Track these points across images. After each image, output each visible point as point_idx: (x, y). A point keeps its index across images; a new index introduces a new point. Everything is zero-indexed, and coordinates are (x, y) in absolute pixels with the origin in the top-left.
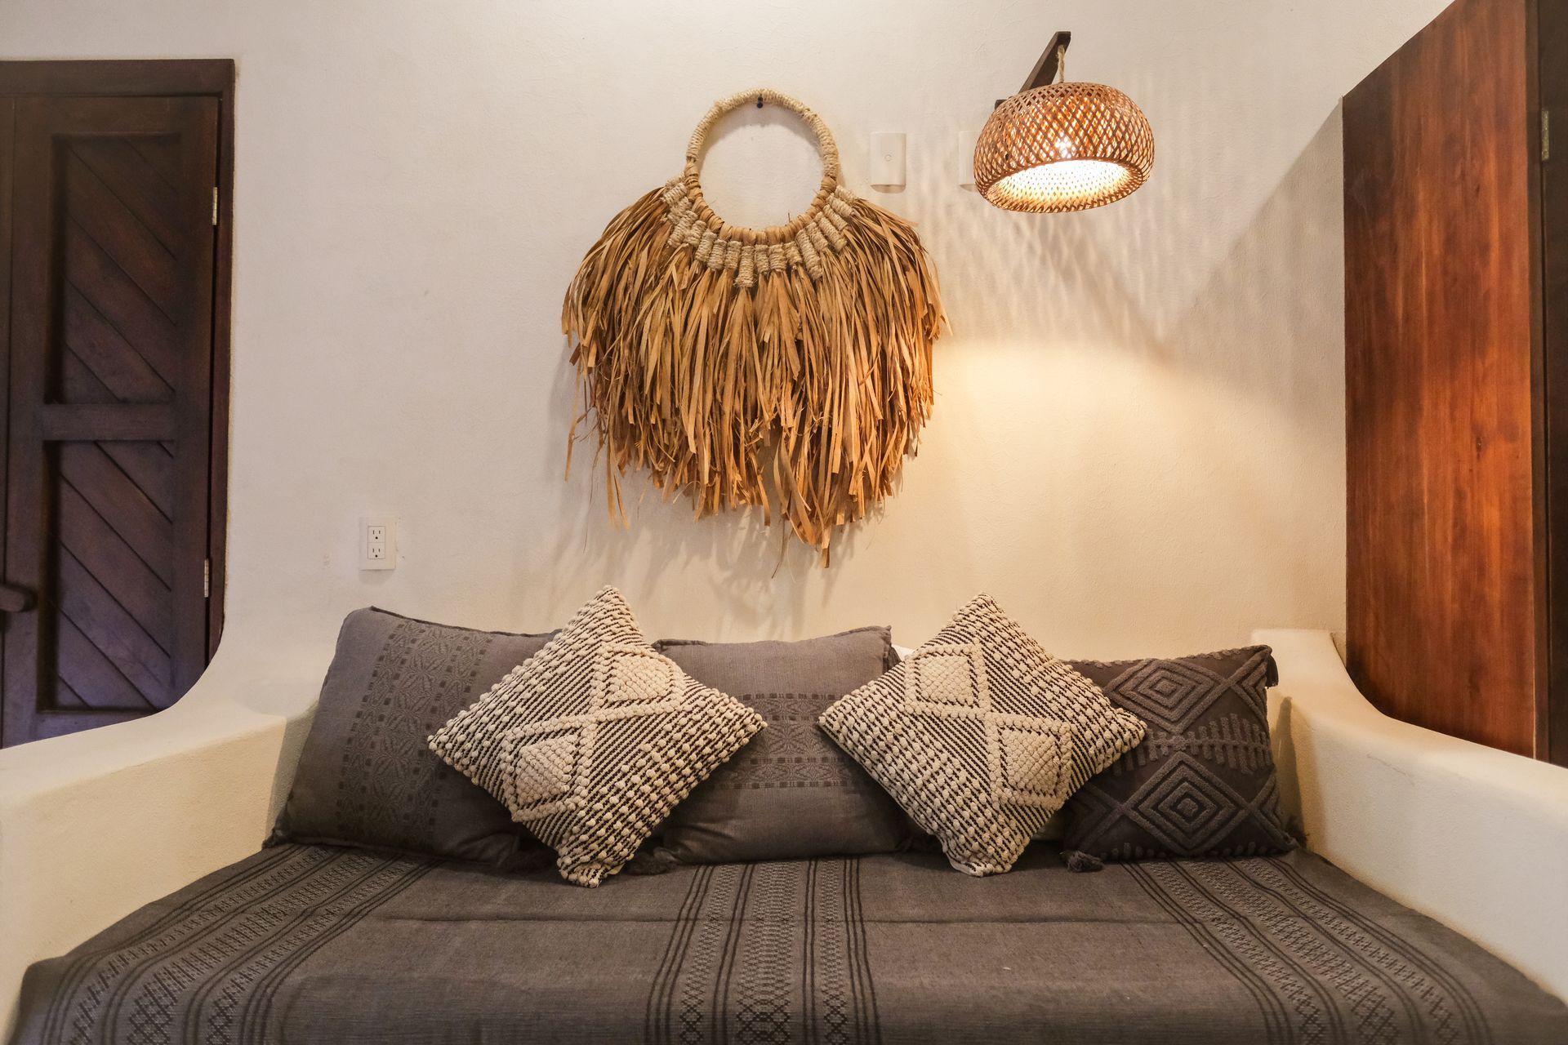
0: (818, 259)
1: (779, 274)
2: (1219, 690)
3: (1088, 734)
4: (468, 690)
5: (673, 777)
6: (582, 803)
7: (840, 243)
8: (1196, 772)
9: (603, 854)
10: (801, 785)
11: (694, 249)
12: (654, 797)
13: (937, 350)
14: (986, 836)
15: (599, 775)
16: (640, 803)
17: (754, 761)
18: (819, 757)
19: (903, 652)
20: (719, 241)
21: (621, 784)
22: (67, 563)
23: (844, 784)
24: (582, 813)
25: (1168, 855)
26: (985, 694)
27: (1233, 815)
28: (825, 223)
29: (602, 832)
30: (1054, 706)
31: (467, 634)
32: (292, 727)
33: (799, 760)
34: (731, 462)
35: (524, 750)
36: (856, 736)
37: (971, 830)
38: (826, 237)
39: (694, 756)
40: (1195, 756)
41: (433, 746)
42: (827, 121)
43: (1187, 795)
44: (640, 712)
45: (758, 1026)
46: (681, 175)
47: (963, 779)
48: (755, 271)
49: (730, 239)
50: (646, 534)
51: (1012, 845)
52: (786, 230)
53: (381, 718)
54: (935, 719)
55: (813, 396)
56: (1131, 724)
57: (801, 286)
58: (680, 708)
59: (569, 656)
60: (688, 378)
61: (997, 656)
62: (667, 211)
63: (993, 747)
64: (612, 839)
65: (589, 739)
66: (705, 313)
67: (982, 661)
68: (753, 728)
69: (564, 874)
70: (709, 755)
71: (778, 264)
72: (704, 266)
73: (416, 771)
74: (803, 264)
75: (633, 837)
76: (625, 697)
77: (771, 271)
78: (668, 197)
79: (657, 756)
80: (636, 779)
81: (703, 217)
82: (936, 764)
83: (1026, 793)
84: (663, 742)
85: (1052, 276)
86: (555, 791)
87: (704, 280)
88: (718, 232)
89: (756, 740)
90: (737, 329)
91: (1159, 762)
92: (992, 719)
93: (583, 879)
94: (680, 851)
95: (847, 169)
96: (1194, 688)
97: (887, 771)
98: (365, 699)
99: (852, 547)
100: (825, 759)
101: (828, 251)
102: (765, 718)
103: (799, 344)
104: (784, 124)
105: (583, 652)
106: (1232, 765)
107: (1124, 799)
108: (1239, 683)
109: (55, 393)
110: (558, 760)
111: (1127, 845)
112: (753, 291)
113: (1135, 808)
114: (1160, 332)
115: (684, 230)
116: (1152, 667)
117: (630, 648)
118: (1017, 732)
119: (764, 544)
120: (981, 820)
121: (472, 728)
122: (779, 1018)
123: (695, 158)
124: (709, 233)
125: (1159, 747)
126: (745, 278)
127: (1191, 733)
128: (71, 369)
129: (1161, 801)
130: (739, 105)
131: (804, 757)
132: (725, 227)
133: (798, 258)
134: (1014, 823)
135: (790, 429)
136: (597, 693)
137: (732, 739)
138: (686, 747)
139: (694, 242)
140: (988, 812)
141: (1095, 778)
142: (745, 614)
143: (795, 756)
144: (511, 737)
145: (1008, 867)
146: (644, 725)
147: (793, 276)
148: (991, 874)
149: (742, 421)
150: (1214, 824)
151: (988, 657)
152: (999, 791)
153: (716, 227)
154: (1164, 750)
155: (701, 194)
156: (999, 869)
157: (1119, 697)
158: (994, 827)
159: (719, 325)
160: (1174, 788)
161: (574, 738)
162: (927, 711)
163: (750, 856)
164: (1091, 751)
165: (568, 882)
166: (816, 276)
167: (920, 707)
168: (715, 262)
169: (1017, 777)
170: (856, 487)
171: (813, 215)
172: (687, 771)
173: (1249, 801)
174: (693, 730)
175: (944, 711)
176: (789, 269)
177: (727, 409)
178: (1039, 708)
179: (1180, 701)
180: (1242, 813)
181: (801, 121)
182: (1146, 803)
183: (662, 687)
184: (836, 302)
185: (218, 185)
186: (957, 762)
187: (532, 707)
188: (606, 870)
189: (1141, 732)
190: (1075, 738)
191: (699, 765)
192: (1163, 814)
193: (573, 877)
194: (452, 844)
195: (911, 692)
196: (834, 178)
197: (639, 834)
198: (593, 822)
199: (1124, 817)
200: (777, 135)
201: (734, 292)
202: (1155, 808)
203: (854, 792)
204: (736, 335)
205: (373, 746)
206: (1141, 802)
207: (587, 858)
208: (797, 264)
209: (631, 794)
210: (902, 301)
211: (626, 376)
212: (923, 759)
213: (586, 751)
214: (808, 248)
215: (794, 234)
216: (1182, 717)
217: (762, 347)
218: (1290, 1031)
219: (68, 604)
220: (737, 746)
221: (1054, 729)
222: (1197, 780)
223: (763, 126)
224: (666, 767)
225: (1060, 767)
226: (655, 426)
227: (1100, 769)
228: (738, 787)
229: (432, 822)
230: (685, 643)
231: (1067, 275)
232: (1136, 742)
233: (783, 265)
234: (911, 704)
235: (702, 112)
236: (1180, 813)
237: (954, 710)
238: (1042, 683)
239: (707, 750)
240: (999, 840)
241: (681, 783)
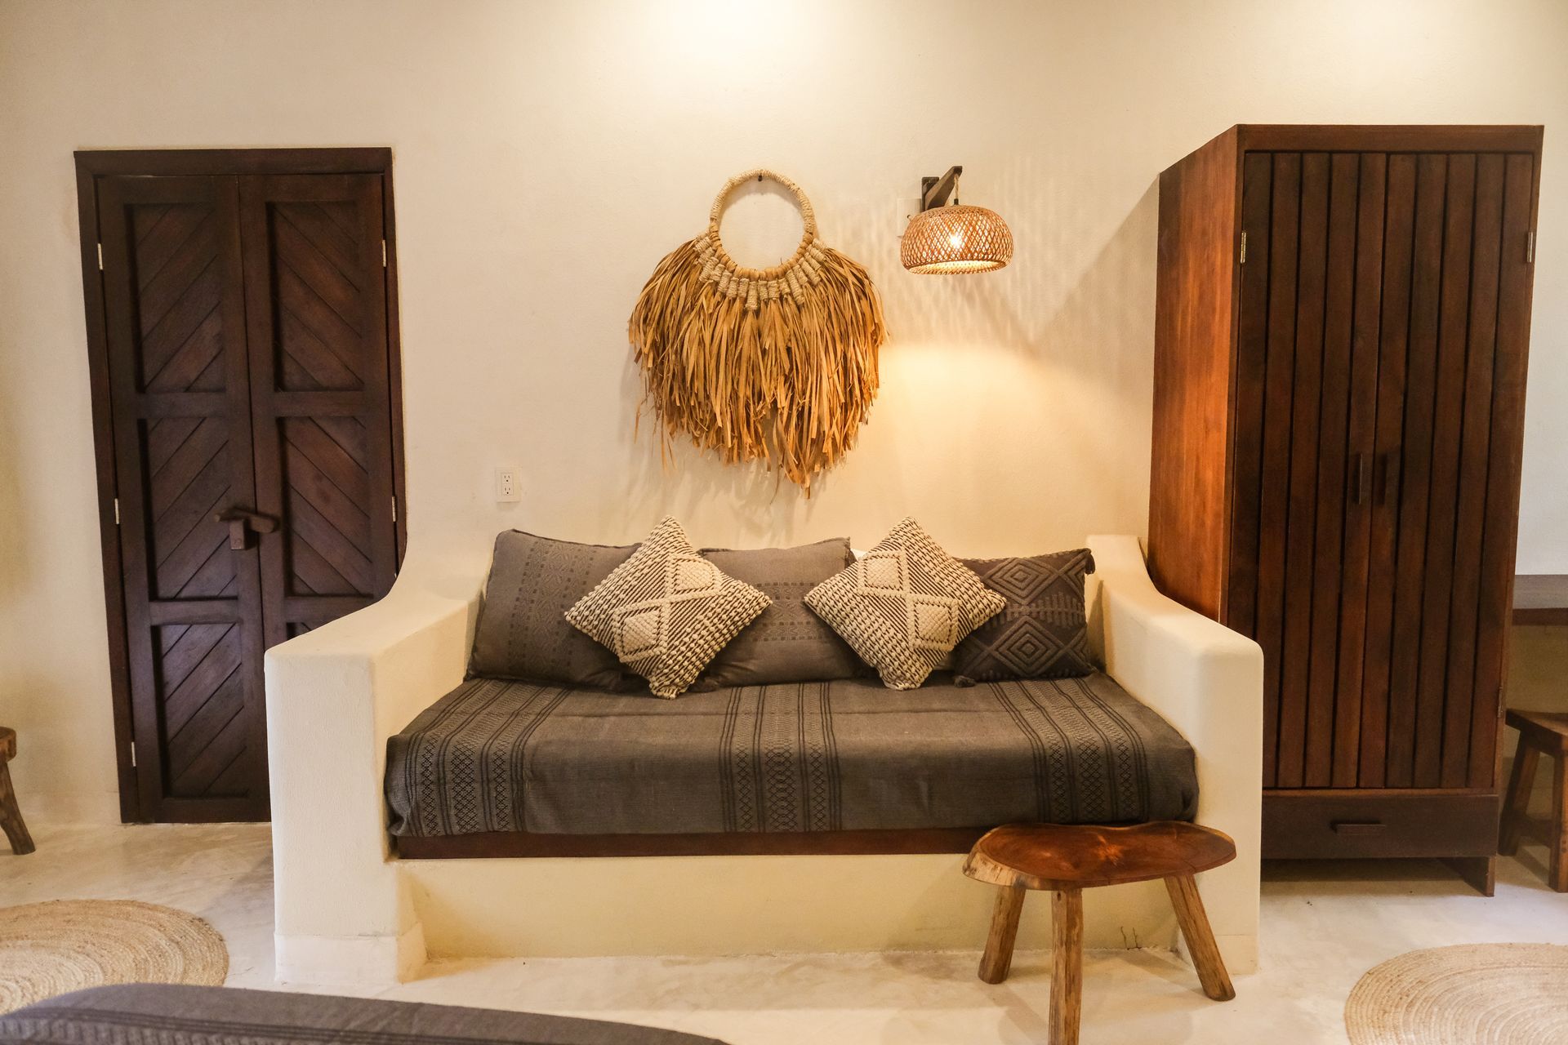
0: (800, 290)
1: (775, 302)
2: (1052, 578)
3: (969, 606)
4: (585, 583)
5: (717, 635)
6: (664, 651)
7: (816, 280)
8: (1034, 627)
9: (678, 680)
10: (794, 639)
11: (717, 283)
12: (706, 646)
13: (882, 352)
14: (905, 667)
15: (673, 635)
16: (698, 650)
17: (765, 625)
18: (805, 621)
19: (858, 554)
20: (734, 278)
21: (687, 639)
22: (294, 498)
23: (820, 637)
24: (665, 657)
25: (1016, 677)
26: (907, 582)
27: (1056, 653)
28: (806, 265)
29: (677, 667)
30: (949, 590)
31: (579, 547)
32: (471, 605)
33: (792, 624)
34: (745, 431)
35: (627, 620)
36: (827, 608)
37: (896, 663)
38: (807, 276)
39: (729, 622)
40: (1034, 619)
41: (568, 618)
42: (806, 191)
43: (1028, 642)
44: (696, 597)
45: (776, 759)
46: (707, 231)
47: (892, 634)
48: (758, 298)
49: (740, 277)
50: (687, 477)
51: (921, 672)
52: (779, 270)
53: (532, 602)
54: (876, 598)
55: (799, 386)
56: (996, 600)
57: (790, 310)
58: (720, 593)
59: (650, 563)
60: (715, 374)
61: (915, 558)
62: (698, 256)
63: (910, 615)
64: (682, 671)
65: (666, 613)
66: (726, 329)
67: (905, 561)
68: (764, 605)
69: (654, 692)
70: (738, 621)
71: (774, 294)
72: (724, 296)
73: (557, 633)
74: (791, 294)
75: (694, 670)
76: (686, 587)
77: (769, 299)
78: (698, 247)
79: (707, 623)
80: (695, 636)
81: (723, 262)
82: (876, 625)
83: (930, 641)
84: (710, 614)
85: (959, 299)
86: (647, 644)
87: (725, 305)
88: (733, 272)
89: (766, 612)
90: (747, 340)
91: (1012, 622)
92: (910, 597)
93: (666, 695)
94: (720, 679)
95: (821, 224)
96: (1037, 577)
97: (846, 630)
98: (520, 590)
99: (825, 484)
100: (808, 623)
101: (808, 285)
102: (771, 599)
103: (789, 350)
104: (776, 192)
105: (657, 560)
106: (1057, 623)
107: (990, 643)
108: (1066, 573)
109: (279, 383)
110: (648, 626)
111: (991, 672)
112: (757, 313)
113: (997, 650)
114: (1031, 336)
115: (710, 271)
116: (1014, 563)
117: (686, 556)
118: (925, 606)
119: (767, 482)
120: (902, 658)
121: (593, 607)
122: (787, 755)
123: (716, 219)
124: (727, 273)
125: (1013, 613)
126: (752, 304)
127: (1034, 605)
128: (289, 367)
129: (1012, 645)
130: (746, 180)
131: (796, 622)
132: (738, 268)
133: (787, 290)
134: (922, 659)
135: (783, 408)
136: (669, 585)
137: (751, 612)
138: (724, 617)
139: (717, 279)
140: (907, 653)
141: (973, 632)
142: (756, 529)
143: (791, 621)
144: (618, 613)
145: (918, 685)
146: (699, 604)
147: (784, 302)
148: (908, 689)
149: (751, 402)
150: (1043, 659)
151: (910, 559)
152: (913, 640)
153: (732, 269)
154: (1016, 615)
155: (721, 245)
156: (913, 686)
157: (990, 582)
158: (910, 662)
159: (735, 336)
160: (1020, 638)
161: (657, 612)
162: (871, 592)
163: (764, 681)
164: (970, 616)
165: (656, 697)
166: (799, 303)
167: (867, 590)
168: (731, 293)
169: (925, 632)
170: (827, 447)
171: (797, 260)
172: (725, 631)
173: (1066, 644)
174: (728, 607)
175: (880, 592)
176: (781, 297)
177: (741, 395)
178: (939, 590)
179: (1028, 585)
180: (1061, 653)
181: (789, 192)
182: (1004, 647)
183: (707, 581)
184: (813, 322)
185: (385, 238)
186: (888, 624)
187: (630, 594)
188: (679, 690)
189: (1003, 604)
190: (961, 609)
191: (732, 628)
192: (1013, 653)
193: (660, 694)
194: (581, 677)
195: (861, 582)
196: (811, 233)
197: (698, 669)
198: (671, 662)
199: (990, 655)
200: (772, 200)
201: (744, 313)
202: (1009, 649)
203: (826, 642)
204: (746, 344)
205: (529, 618)
206: (1000, 646)
207: (668, 683)
208: (787, 294)
209: (692, 645)
210: (858, 322)
211: (674, 374)
212: (868, 622)
213: (665, 620)
214: (794, 282)
215: (784, 273)
216: (1027, 596)
217: (764, 352)
218: (1045, 757)
219: (298, 526)
220: (754, 616)
221: (948, 603)
222: (1034, 632)
223: (762, 194)
224: (712, 629)
225: (951, 626)
226: (694, 407)
227: (976, 627)
228: (756, 640)
229: (569, 664)
230: (718, 551)
231: (969, 298)
232: (998, 611)
233: (778, 295)
234: (861, 589)
235: (719, 187)
236: (1024, 652)
237: (888, 592)
238: (942, 575)
239: (737, 618)
240: (913, 670)
241: (722, 638)
